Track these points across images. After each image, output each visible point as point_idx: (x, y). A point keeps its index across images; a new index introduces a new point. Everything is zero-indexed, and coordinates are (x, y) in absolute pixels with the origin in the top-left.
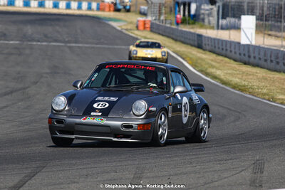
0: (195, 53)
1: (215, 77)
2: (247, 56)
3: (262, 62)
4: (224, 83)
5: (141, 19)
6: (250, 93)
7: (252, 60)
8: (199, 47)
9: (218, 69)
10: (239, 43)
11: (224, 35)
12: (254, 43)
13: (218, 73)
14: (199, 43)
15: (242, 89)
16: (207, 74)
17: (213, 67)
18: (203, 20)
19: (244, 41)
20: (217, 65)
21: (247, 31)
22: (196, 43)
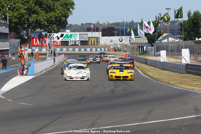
0: (144, 66)
1: (149, 76)
2: (164, 66)
3: (169, 69)
4: (152, 78)
5: (125, 53)
6: (161, 82)
7: (165, 68)
8: (146, 64)
9: (151, 72)
10: (160, 61)
11: (154, 58)
12: (166, 61)
13: (150, 74)
14: (146, 62)
15: (158, 80)
16: (146, 74)
17: (149, 71)
18: (149, 53)
19: (162, 60)
20: (151, 70)
21: (163, 56)
22: (145, 62)
